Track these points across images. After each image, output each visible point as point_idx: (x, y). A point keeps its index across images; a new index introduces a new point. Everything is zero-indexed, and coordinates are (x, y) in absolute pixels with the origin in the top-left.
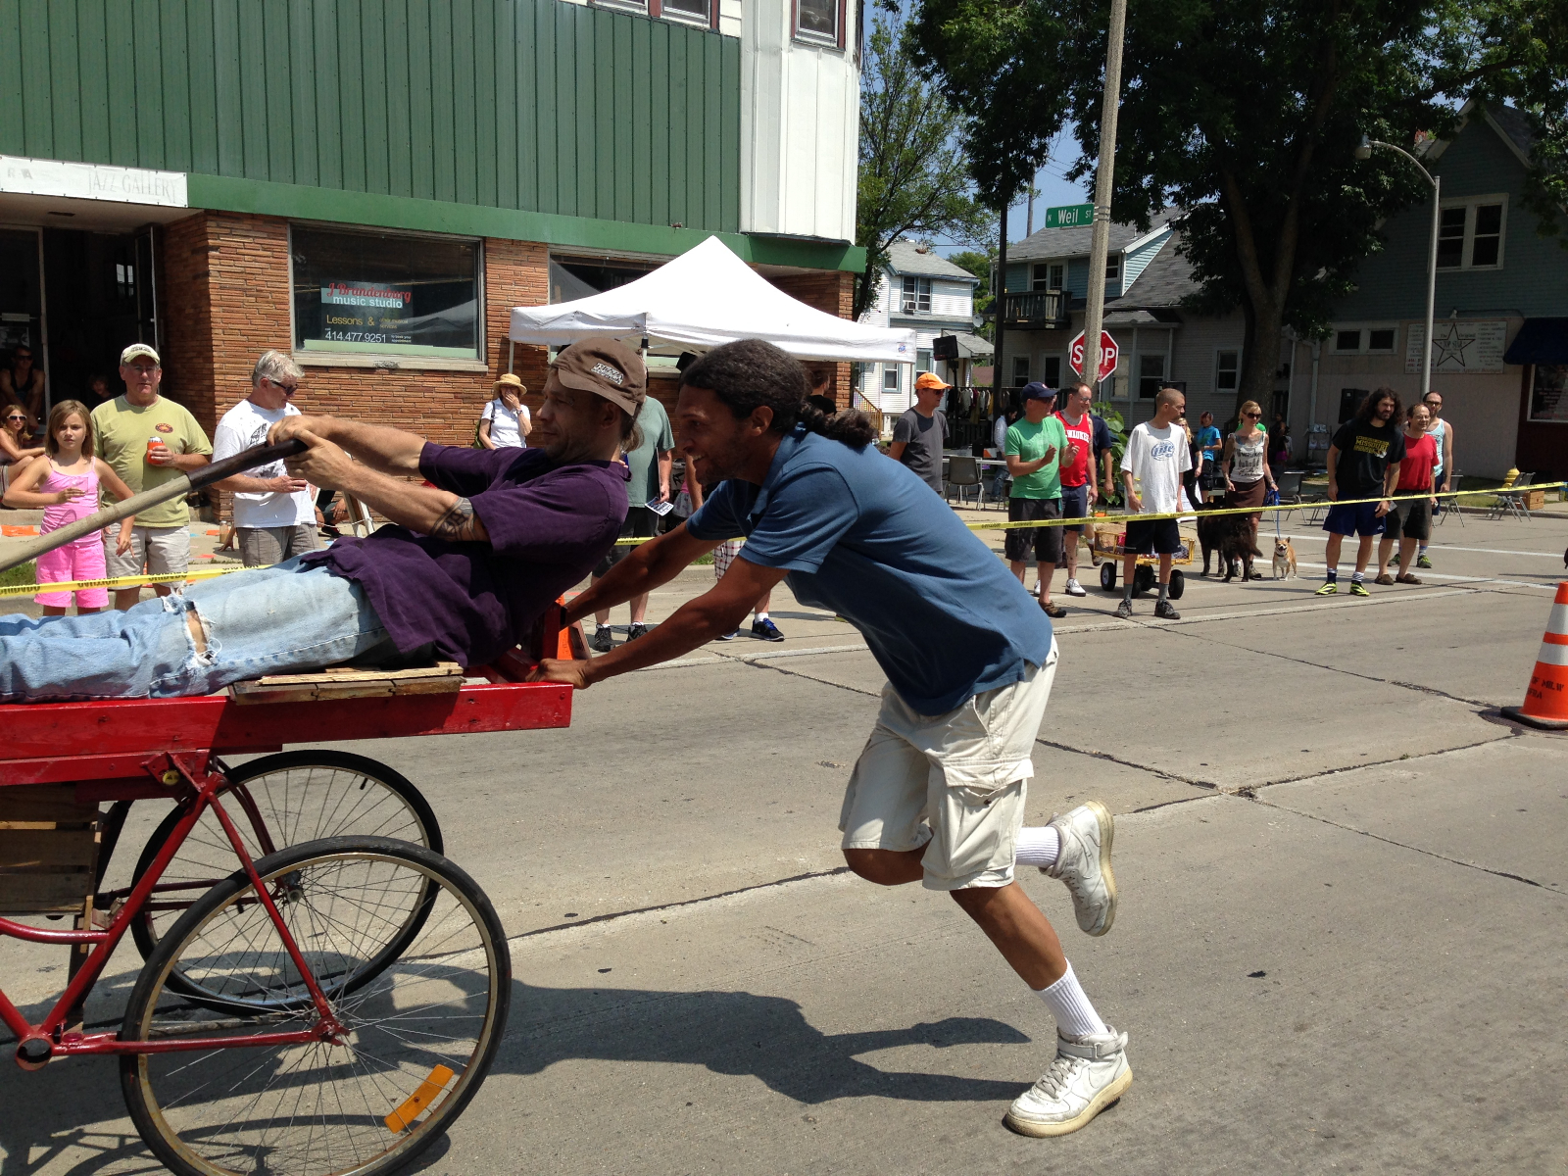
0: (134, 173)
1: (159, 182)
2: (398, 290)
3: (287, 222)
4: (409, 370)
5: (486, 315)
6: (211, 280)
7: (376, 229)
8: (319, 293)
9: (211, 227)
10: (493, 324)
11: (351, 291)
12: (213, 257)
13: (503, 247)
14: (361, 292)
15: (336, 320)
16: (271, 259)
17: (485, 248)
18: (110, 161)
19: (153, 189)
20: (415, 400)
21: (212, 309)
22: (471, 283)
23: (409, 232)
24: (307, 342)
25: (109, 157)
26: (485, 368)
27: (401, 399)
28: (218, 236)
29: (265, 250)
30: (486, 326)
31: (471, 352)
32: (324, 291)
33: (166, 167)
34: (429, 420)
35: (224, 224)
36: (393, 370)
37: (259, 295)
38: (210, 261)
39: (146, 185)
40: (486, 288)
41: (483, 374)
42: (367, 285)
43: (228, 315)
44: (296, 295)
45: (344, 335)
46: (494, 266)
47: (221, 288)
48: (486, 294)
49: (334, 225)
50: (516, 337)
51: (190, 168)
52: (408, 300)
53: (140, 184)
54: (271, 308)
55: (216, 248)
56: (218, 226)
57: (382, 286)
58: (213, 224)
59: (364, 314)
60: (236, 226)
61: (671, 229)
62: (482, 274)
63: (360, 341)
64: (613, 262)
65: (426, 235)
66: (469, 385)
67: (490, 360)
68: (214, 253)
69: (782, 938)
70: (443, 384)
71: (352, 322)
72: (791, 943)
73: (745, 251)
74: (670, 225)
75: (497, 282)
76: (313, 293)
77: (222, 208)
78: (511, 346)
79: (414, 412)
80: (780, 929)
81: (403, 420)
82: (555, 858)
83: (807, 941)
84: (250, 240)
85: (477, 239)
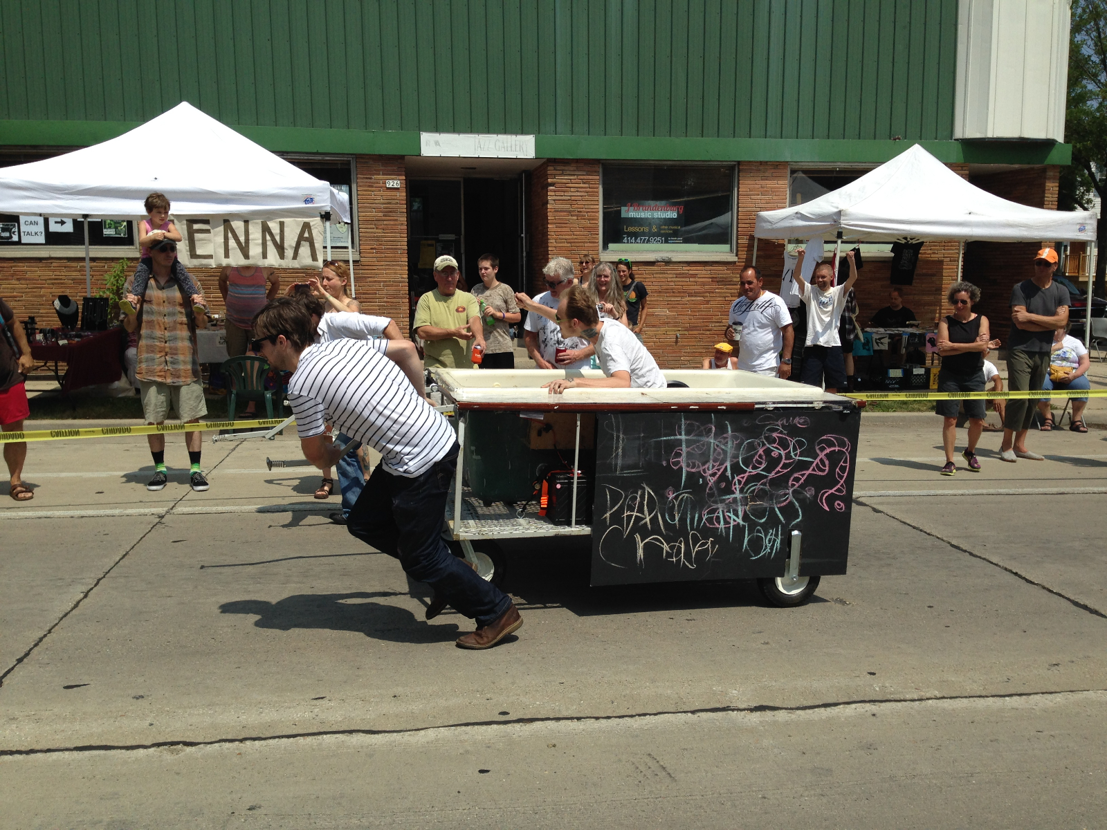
0: (493, 137)
1: (517, 143)
2: (674, 204)
3: (599, 163)
4: (680, 262)
5: (738, 219)
6: (549, 206)
7: (660, 163)
8: (619, 212)
9: (550, 170)
10: (743, 225)
11: (641, 208)
12: (551, 191)
13: (754, 168)
14: (649, 208)
15: (631, 229)
16: (588, 189)
17: (739, 168)
18: (488, 130)
19: (514, 147)
20: (683, 283)
21: (549, 226)
22: (729, 196)
23: (684, 163)
24: (611, 245)
25: (487, 128)
26: (735, 259)
27: (673, 284)
28: (554, 176)
29: (584, 183)
30: (738, 227)
31: (726, 247)
32: (624, 209)
33: (523, 132)
34: (693, 298)
35: (558, 168)
36: (668, 262)
37: (579, 215)
38: (549, 193)
39: (509, 145)
40: (738, 199)
41: (735, 262)
42: (652, 203)
43: (559, 230)
44: (604, 213)
45: (636, 240)
46: (746, 182)
47: (555, 211)
48: (738, 203)
49: (631, 162)
50: (758, 235)
51: (537, 130)
52: (681, 212)
53: (505, 145)
54: (587, 223)
55: (553, 184)
56: (555, 169)
57: (663, 203)
58: (552, 168)
59: (650, 224)
60: (566, 168)
61: (891, 141)
62: (736, 189)
63: (647, 243)
64: (842, 171)
65: (696, 163)
66: (723, 272)
67: (739, 253)
68: (551, 188)
69: (653, 768)
70: (704, 272)
71: (642, 230)
72: (657, 775)
73: (957, 154)
74: (890, 139)
75: (747, 192)
76: (615, 211)
77: (557, 157)
78: (756, 241)
79: (683, 293)
80: (658, 759)
81: (673, 299)
82: (540, 659)
83: (673, 775)
84: (575, 177)
85: (733, 163)
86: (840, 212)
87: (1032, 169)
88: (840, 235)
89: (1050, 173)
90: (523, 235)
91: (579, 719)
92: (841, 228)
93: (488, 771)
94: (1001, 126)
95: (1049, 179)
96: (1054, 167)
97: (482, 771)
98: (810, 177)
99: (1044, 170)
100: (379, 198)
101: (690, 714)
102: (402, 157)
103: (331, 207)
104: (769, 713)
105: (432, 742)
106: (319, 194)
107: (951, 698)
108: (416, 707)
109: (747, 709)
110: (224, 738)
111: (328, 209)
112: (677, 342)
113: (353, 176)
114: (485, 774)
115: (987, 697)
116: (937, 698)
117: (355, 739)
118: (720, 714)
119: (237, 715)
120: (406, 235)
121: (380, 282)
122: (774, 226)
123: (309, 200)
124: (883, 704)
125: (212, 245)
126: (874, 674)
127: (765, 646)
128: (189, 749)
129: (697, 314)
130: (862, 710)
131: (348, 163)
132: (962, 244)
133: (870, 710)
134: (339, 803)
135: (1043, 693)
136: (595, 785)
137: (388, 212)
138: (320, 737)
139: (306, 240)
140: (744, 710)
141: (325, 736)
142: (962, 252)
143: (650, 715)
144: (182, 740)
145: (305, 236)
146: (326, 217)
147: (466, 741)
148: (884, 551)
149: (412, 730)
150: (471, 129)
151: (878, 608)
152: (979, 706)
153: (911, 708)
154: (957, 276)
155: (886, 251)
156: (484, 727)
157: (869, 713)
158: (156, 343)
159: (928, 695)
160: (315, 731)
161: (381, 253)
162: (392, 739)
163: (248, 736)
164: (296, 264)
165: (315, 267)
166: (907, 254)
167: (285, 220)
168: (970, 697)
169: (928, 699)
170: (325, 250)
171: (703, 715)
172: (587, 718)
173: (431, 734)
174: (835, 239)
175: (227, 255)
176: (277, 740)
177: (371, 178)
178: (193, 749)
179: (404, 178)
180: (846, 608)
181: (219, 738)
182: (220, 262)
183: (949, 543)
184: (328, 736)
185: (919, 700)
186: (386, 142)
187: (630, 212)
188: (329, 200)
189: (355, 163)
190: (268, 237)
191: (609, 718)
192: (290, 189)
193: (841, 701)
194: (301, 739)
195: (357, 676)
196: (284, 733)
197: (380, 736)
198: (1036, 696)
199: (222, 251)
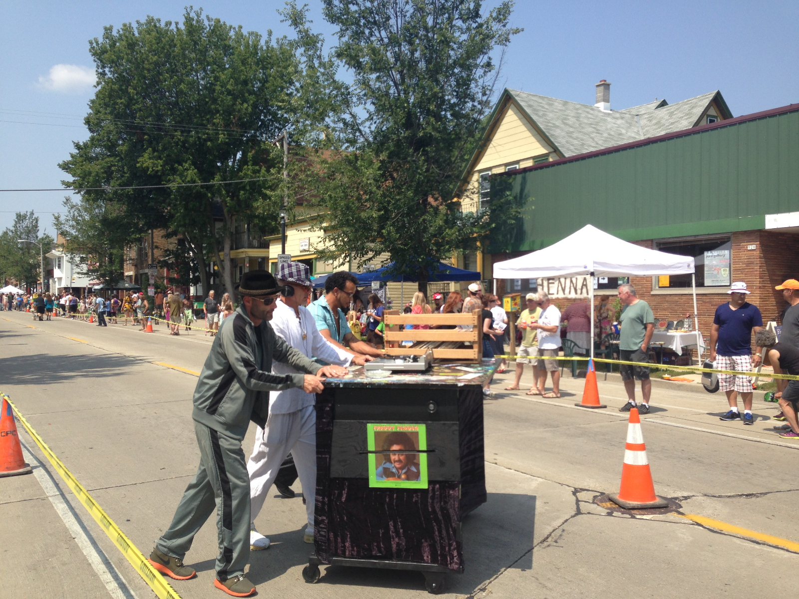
102: (758, 231)
111: (592, 271)
123: (585, 267)
125: (554, 289)
137: (749, 264)
146: (592, 274)
167: (578, 277)
170: (591, 290)
175: (558, 293)
177: (740, 245)
179: (758, 243)
182: (555, 296)
186: (746, 224)
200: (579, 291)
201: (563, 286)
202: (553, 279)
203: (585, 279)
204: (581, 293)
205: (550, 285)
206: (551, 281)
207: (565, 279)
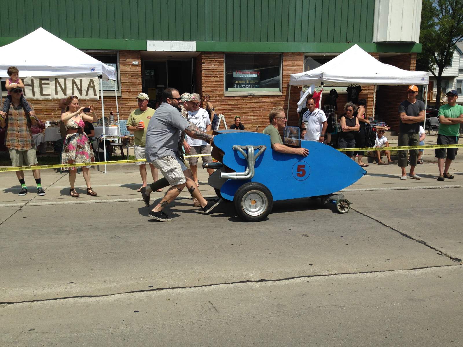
0: (178, 42)
1: (189, 45)
2: (255, 71)
3: (224, 53)
4: (258, 96)
5: (282, 77)
6: (202, 72)
7: (250, 53)
8: (233, 74)
10: (285, 80)
11: (242, 73)
12: (203, 66)
13: (289, 55)
14: (245, 73)
15: (237, 82)
16: (219, 65)
17: (283, 55)
18: (176, 39)
19: (187, 46)
20: (259, 105)
21: (203, 81)
22: (279, 67)
23: (259, 53)
24: (229, 89)
25: (176, 38)
26: (281, 94)
27: (255, 105)
28: (205, 59)
29: (217, 62)
30: (282, 81)
31: (278, 89)
32: (234, 73)
33: (191, 40)
34: (264, 111)
36: (253, 96)
37: (215, 76)
38: (202, 67)
39: (185, 46)
40: (283, 69)
41: (281, 96)
42: (246, 71)
43: (207, 82)
44: (226, 75)
45: (239, 86)
46: (286, 61)
47: (205, 75)
48: (283, 70)
49: (238, 53)
50: (291, 84)
51: (197, 39)
52: (259, 74)
53: (183, 46)
54: (219, 80)
55: (204, 63)
56: (205, 56)
57: (251, 70)
58: (204, 56)
59: (246, 79)
60: (210, 56)
61: (347, 43)
62: (282, 64)
63: (244, 88)
64: (326, 56)
65: (265, 53)
66: (276, 100)
67: (283, 92)
68: (204, 64)
69: (210, 307)
70: (268, 100)
71: (242, 82)
72: (211, 310)
73: (374, 49)
74: (346, 42)
75: (286, 66)
76: (231, 74)
77: (206, 51)
78: (290, 87)
79: (259, 109)
80: (213, 303)
81: (255, 111)
82: (172, 263)
83: (217, 310)
84: (214, 60)
85: (280, 53)
86: (322, 73)
87: (406, 55)
88: (322, 83)
89: (413, 56)
90: (193, 85)
91: (182, 288)
92: (323, 80)
93: (138, 311)
94: (393, 37)
95: (413, 59)
96: (414, 53)
97: (135, 312)
98: (314, 59)
99: (410, 55)
100: (129, 69)
101: (230, 284)
102: (139, 51)
103: (103, 73)
104: (264, 282)
105: (116, 300)
106: (97, 67)
107: (342, 274)
108: (113, 285)
109: (255, 281)
110: (25, 300)
111: (101, 73)
112: (257, 130)
113: (118, 60)
114: (137, 312)
115: (357, 273)
116: (336, 274)
117: (83, 299)
118: (243, 284)
119: (33, 291)
120: (141, 85)
121: (130, 106)
122: (298, 80)
123: (92, 69)
124: (313, 277)
125: (50, 89)
126: (312, 265)
127: (269, 255)
128: (9, 305)
129: (266, 118)
130: (303, 280)
131: (116, 54)
132: (376, 87)
133: (307, 280)
134: (69, 327)
135: (381, 271)
136: (183, 315)
137: (133, 75)
138: (67, 299)
139: (92, 87)
140: (254, 281)
141: (69, 299)
142: (375, 90)
143: (213, 285)
144: (7, 301)
145: (92, 85)
146: (100, 77)
147: (131, 299)
148: (328, 214)
149: (109, 295)
150: (169, 39)
151: (320, 238)
152: (353, 277)
153: (324, 279)
154: (374, 100)
155: (344, 90)
156: (141, 293)
157: (306, 281)
158: (15, 133)
159: (332, 273)
160: (66, 297)
161: (131, 93)
162: (99, 299)
163: (36, 299)
164: (87, 98)
165: (96, 99)
166: (353, 91)
167: (83, 79)
168: (350, 273)
169: (332, 275)
170: (100, 92)
171: (236, 284)
172: (187, 287)
173: (117, 296)
174: (320, 85)
175: (57, 94)
176: (48, 301)
177: (126, 61)
178: (11, 305)
179: (140, 60)
180: (307, 238)
181: (23, 300)
182: (54, 97)
183: (355, 210)
184: (71, 298)
185: (328, 275)
186: (132, 45)
187: (237, 75)
188: (101, 69)
189: (119, 54)
190: (75, 86)
191: (195, 287)
192: (85, 65)
193: (295, 277)
194: (58, 300)
195: (90, 273)
196: (52, 298)
197: (94, 298)
198: (377, 272)
199: (54, 92)
200: (84, 92)
201: (63, 87)
202: (47, 79)
203: (92, 81)
204: (87, 94)
205: (44, 86)
206: (43, 82)
207: (65, 79)
